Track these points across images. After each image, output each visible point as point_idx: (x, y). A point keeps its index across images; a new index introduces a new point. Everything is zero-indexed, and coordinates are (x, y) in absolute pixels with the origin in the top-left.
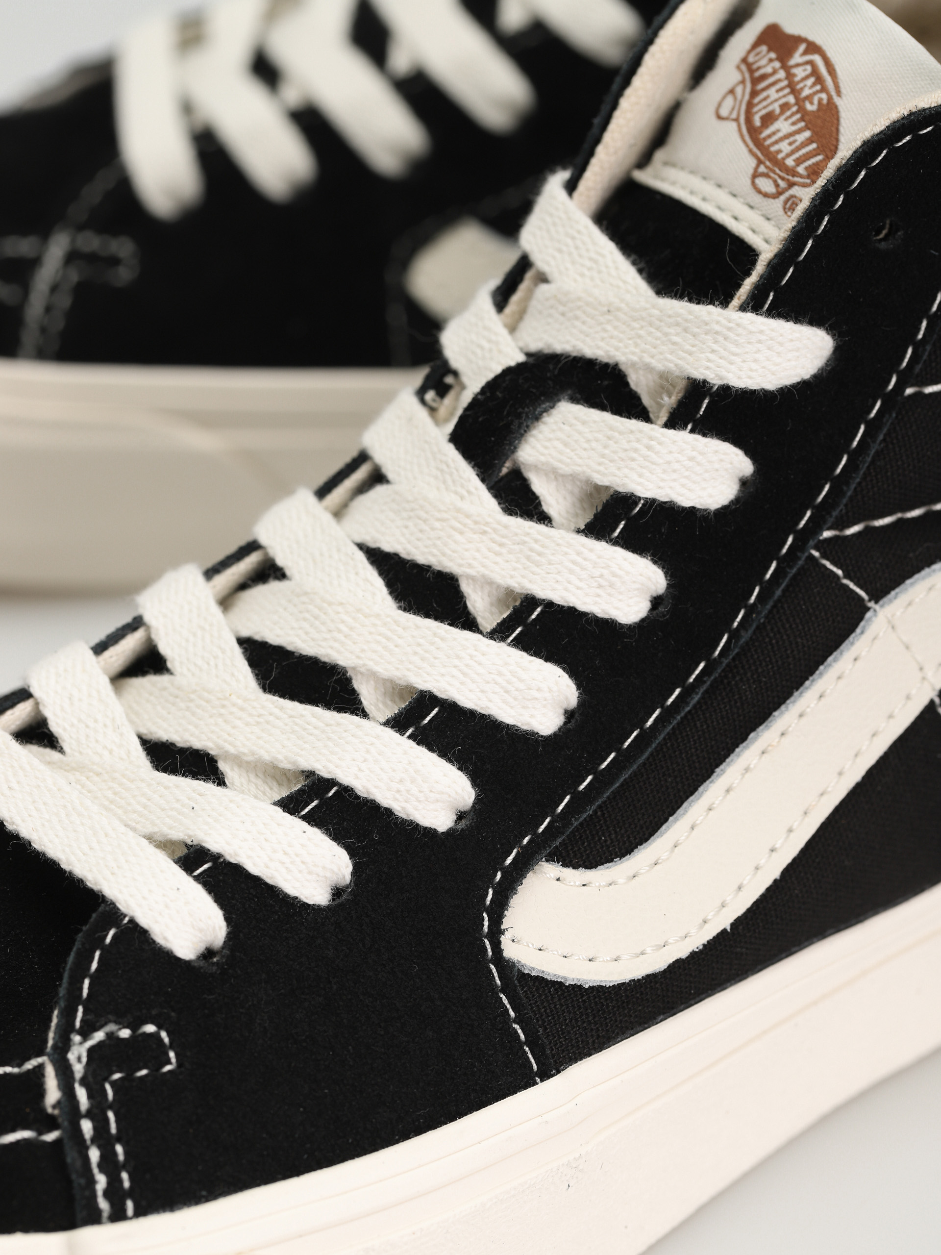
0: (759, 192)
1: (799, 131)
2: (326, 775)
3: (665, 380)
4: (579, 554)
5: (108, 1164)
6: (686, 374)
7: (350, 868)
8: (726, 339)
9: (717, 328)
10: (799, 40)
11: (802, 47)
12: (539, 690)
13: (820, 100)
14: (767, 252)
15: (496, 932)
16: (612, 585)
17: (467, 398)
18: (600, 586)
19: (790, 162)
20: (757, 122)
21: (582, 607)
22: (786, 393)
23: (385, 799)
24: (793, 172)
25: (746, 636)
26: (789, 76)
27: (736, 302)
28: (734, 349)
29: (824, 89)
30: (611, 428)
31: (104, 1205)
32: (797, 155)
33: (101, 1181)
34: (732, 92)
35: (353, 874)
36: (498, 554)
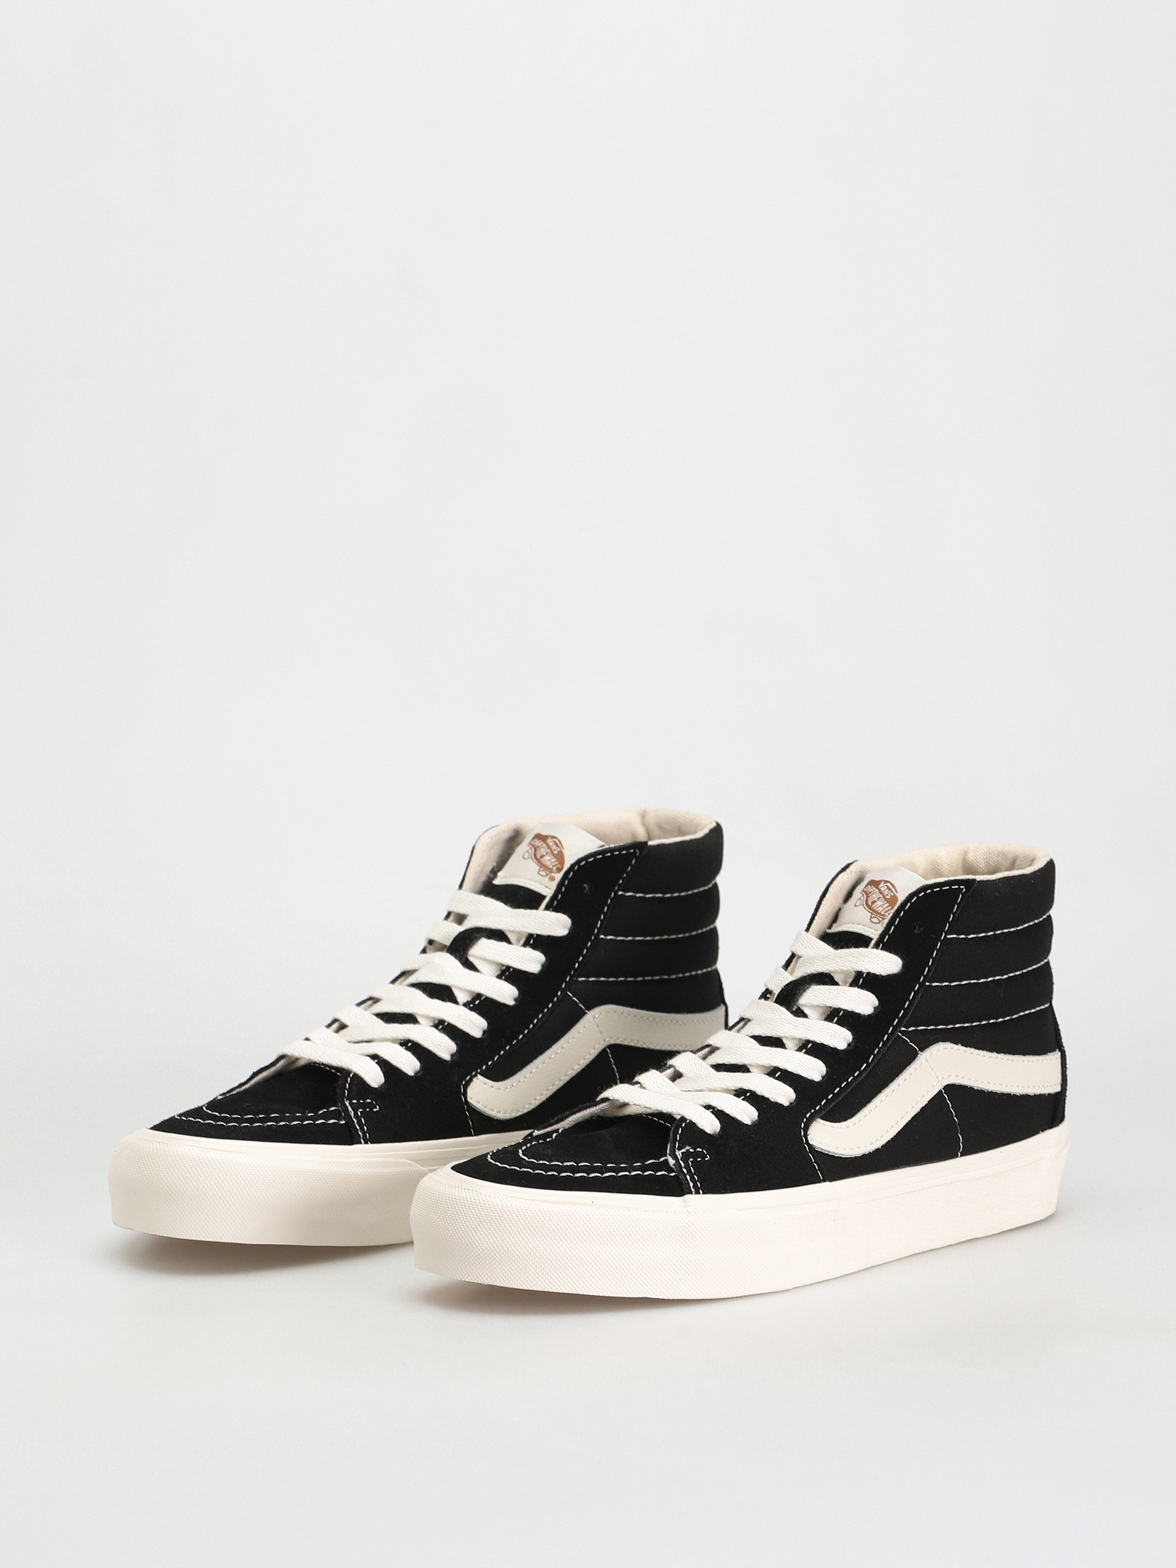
0: (873, 922)
1: (885, 904)
2: (746, 1088)
3: (846, 973)
4: (823, 1026)
5: (692, 1179)
6: (855, 970)
7: (757, 1114)
8: (867, 957)
9: (865, 954)
10: (880, 881)
11: (883, 882)
12: (814, 1066)
13: (891, 895)
14: (875, 940)
15: (806, 1136)
16: (835, 1036)
17: (775, 996)
18: (831, 1036)
19: (883, 913)
20: (870, 904)
21: (825, 1043)
22: (889, 976)
23: (767, 1095)
24: (884, 915)
25: (879, 1056)
26: (879, 890)
27: (870, 947)
28: (870, 960)
29: (892, 892)
30: (830, 989)
31: (693, 1190)
32: (885, 911)
33: (691, 1184)
34: (860, 899)
35: (758, 1116)
36: (796, 1029)
